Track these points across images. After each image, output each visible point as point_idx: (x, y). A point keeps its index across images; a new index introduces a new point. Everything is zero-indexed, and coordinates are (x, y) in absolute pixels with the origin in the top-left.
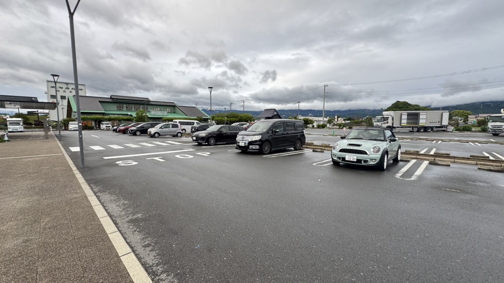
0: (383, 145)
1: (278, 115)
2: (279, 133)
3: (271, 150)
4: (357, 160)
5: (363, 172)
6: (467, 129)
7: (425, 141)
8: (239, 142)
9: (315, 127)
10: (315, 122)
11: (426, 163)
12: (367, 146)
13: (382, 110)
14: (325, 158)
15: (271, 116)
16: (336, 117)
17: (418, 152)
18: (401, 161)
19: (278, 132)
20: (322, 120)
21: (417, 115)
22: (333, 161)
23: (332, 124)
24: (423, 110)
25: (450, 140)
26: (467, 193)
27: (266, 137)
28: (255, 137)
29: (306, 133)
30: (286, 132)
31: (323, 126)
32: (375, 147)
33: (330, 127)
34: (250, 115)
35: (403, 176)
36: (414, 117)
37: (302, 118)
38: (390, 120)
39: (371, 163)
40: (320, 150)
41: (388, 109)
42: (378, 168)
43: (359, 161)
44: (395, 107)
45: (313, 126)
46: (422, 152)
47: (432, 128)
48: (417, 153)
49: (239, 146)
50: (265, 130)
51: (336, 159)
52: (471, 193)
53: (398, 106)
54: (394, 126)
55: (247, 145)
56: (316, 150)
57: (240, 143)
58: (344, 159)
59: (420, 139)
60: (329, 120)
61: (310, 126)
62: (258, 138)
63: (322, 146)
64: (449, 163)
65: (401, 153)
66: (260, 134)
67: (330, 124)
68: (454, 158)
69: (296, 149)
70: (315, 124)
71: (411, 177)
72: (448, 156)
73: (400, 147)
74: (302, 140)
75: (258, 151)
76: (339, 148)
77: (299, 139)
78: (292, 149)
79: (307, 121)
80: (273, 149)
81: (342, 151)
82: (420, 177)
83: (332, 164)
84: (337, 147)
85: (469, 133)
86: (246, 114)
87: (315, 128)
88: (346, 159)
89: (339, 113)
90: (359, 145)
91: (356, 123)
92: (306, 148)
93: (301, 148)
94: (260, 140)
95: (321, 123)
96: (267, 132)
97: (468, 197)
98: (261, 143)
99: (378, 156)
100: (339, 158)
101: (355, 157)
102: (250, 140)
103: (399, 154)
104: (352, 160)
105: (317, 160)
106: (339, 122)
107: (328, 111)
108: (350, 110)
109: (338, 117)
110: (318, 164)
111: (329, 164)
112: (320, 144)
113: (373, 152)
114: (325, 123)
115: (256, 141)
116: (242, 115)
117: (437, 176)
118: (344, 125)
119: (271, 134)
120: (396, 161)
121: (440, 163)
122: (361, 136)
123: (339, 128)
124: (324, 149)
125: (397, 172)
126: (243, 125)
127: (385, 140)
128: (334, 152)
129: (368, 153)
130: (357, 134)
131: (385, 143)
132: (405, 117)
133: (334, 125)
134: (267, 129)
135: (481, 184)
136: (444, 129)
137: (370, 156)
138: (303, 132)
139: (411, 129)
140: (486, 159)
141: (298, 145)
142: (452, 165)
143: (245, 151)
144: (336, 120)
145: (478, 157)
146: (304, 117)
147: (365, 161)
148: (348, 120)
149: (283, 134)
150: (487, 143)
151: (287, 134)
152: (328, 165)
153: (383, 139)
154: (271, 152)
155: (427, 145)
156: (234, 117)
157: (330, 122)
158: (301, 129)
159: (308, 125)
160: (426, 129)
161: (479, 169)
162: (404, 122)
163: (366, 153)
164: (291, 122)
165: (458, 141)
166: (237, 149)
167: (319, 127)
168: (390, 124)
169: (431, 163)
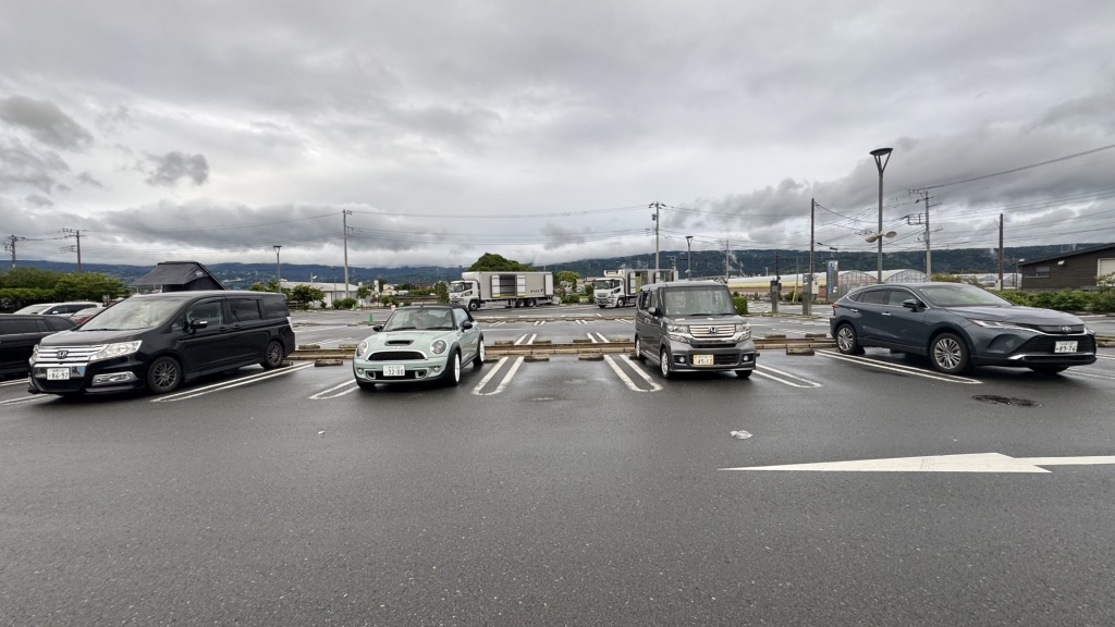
0: (451, 338)
1: (210, 278)
2: (208, 328)
3: (182, 379)
4: (406, 372)
5: (420, 395)
6: (574, 300)
7: (525, 323)
8: (44, 370)
9: (329, 305)
10: (329, 295)
11: (521, 359)
12: (423, 341)
13: (463, 270)
14: (342, 378)
15: (183, 282)
16: (376, 282)
17: (511, 343)
18: (486, 362)
19: (205, 326)
20: (346, 289)
21: (513, 278)
22: (360, 382)
23: (369, 298)
24: (524, 270)
25: (556, 319)
26: (560, 399)
27: (161, 344)
28: (116, 346)
29: (296, 322)
30: (233, 325)
31: (349, 304)
32: (437, 342)
33: (365, 305)
34: (108, 278)
35: (484, 390)
36: (509, 283)
37: (292, 285)
38: (475, 289)
39: (433, 374)
40: (333, 361)
41: (474, 268)
42: (445, 383)
43: (410, 374)
44: (483, 264)
45: (324, 305)
46: (517, 343)
47: (534, 300)
48: (511, 345)
49: (44, 382)
50: (156, 324)
51: (363, 376)
52: (565, 399)
53: (489, 263)
54: (482, 299)
55: (82, 374)
56: (323, 361)
57: (50, 372)
58: (379, 375)
59: (519, 320)
60: (360, 290)
61: (317, 304)
62: (129, 348)
63: (340, 351)
64: (548, 356)
65: (486, 348)
66: (136, 338)
67: (363, 297)
68: (556, 346)
69: (267, 367)
70: (328, 300)
71: (495, 388)
72: (548, 345)
73: (481, 338)
74: (285, 342)
75: (130, 387)
76: (367, 352)
77: (276, 339)
78: (258, 366)
79: (306, 293)
80: (190, 376)
81: (376, 357)
82: (509, 385)
83: (356, 390)
84: (365, 350)
85: (576, 305)
86: (91, 275)
87: (328, 309)
88: (385, 374)
89: (384, 275)
90: (408, 342)
91: (421, 294)
92: (299, 359)
93: (284, 362)
94: (138, 355)
95: (344, 297)
96: (166, 329)
97: (562, 403)
98: (143, 363)
99: (443, 359)
100: (371, 374)
101: (402, 368)
102: (94, 358)
103: (482, 349)
104: (396, 374)
105: (322, 386)
106: (386, 293)
107: (357, 269)
108: (406, 269)
109: (381, 284)
110: (325, 395)
111: (349, 391)
112: (336, 347)
113: (434, 352)
114: (353, 297)
115: (123, 359)
116: (70, 276)
117: (531, 380)
118: (395, 300)
119: (181, 333)
120: (478, 363)
121: (537, 357)
122: (415, 323)
123: (385, 307)
124: (345, 358)
125: (477, 384)
126: (74, 310)
127: (454, 328)
128: (358, 361)
129: (425, 356)
130: (407, 319)
131: (454, 333)
132: (496, 282)
133: (373, 301)
134: (164, 319)
135: (578, 381)
136: (549, 301)
137: (431, 360)
138: (287, 322)
139: (506, 303)
140: (588, 343)
141: (275, 355)
142: (552, 359)
143: (76, 393)
144: (377, 289)
145: (580, 341)
146: (299, 284)
147: (422, 373)
148: (404, 288)
149: (223, 331)
150: (593, 319)
151: (238, 329)
152: (348, 394)
153: (450, 325)
154: (183, 386)
155: (526, 327)
156: (31, 284)
157: (362, 293)
158: (283, 313)
159: (310, 303)
160: (527, 303)
161: (580, 359)
162: (496, 290)
163: (421, 357)
164: (247, 298)
165: (564, 319)
166: (34, 391)
167: (337, 305)
168: (475, 296)
169: (526, 360)
